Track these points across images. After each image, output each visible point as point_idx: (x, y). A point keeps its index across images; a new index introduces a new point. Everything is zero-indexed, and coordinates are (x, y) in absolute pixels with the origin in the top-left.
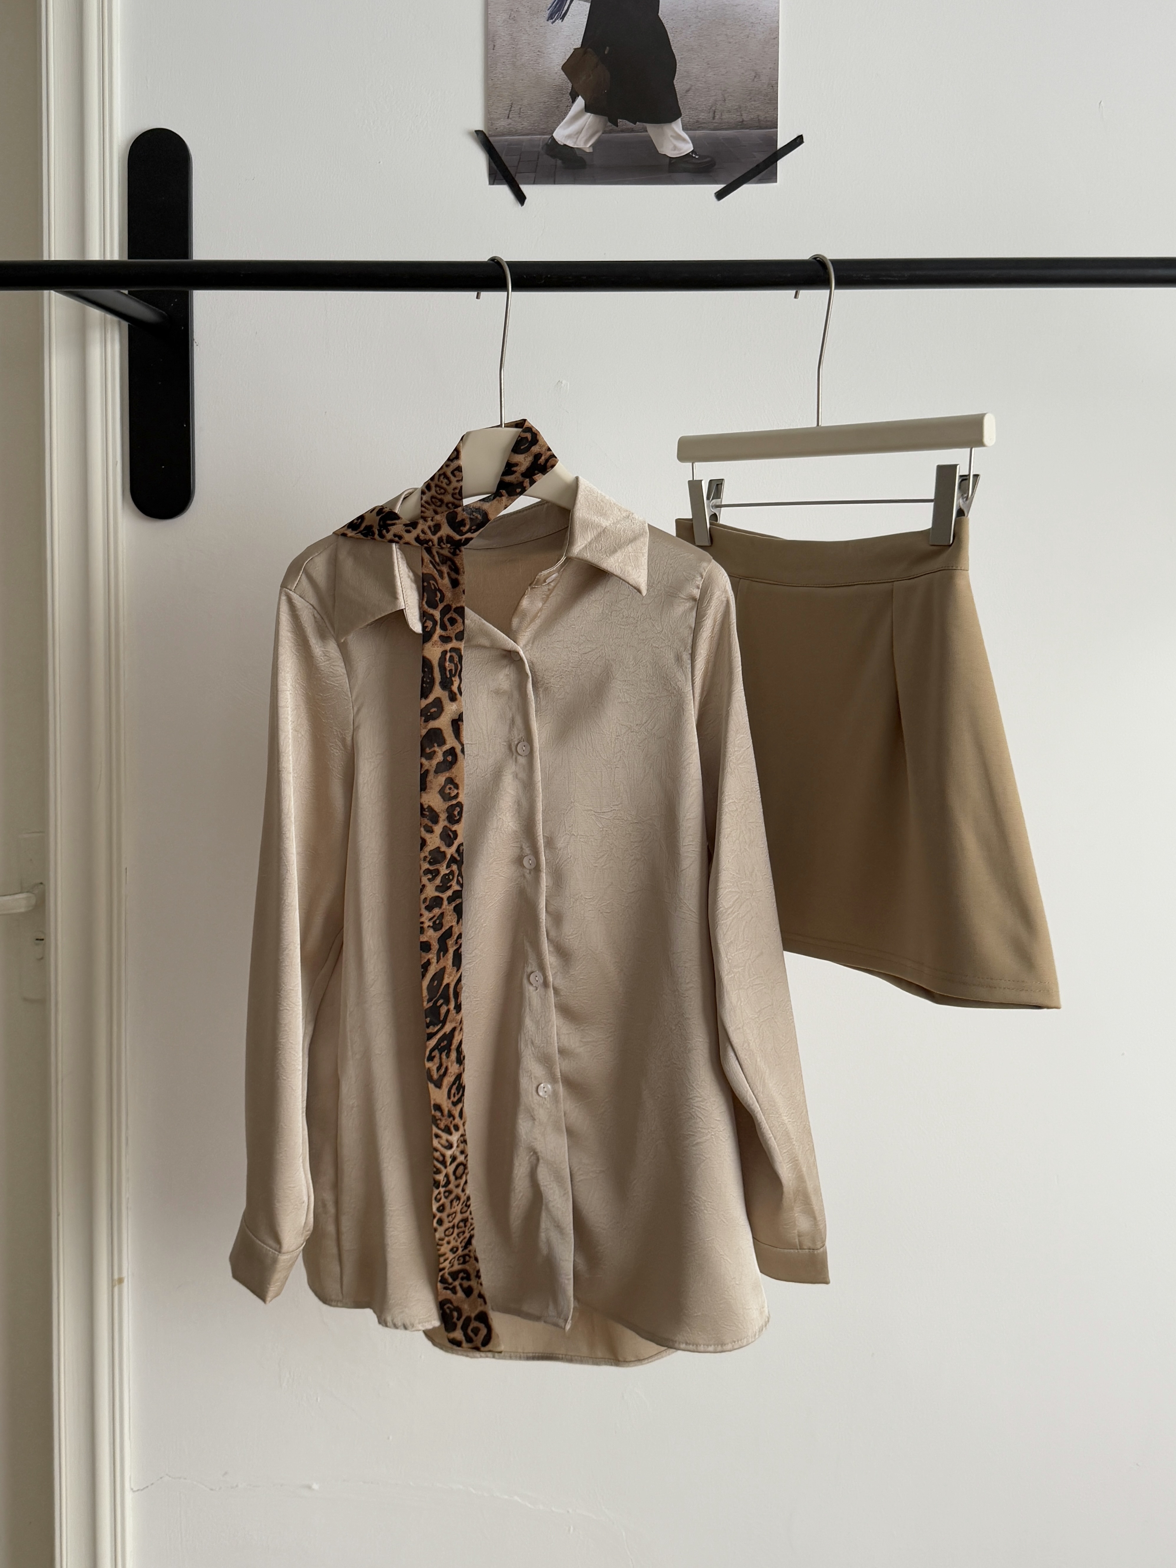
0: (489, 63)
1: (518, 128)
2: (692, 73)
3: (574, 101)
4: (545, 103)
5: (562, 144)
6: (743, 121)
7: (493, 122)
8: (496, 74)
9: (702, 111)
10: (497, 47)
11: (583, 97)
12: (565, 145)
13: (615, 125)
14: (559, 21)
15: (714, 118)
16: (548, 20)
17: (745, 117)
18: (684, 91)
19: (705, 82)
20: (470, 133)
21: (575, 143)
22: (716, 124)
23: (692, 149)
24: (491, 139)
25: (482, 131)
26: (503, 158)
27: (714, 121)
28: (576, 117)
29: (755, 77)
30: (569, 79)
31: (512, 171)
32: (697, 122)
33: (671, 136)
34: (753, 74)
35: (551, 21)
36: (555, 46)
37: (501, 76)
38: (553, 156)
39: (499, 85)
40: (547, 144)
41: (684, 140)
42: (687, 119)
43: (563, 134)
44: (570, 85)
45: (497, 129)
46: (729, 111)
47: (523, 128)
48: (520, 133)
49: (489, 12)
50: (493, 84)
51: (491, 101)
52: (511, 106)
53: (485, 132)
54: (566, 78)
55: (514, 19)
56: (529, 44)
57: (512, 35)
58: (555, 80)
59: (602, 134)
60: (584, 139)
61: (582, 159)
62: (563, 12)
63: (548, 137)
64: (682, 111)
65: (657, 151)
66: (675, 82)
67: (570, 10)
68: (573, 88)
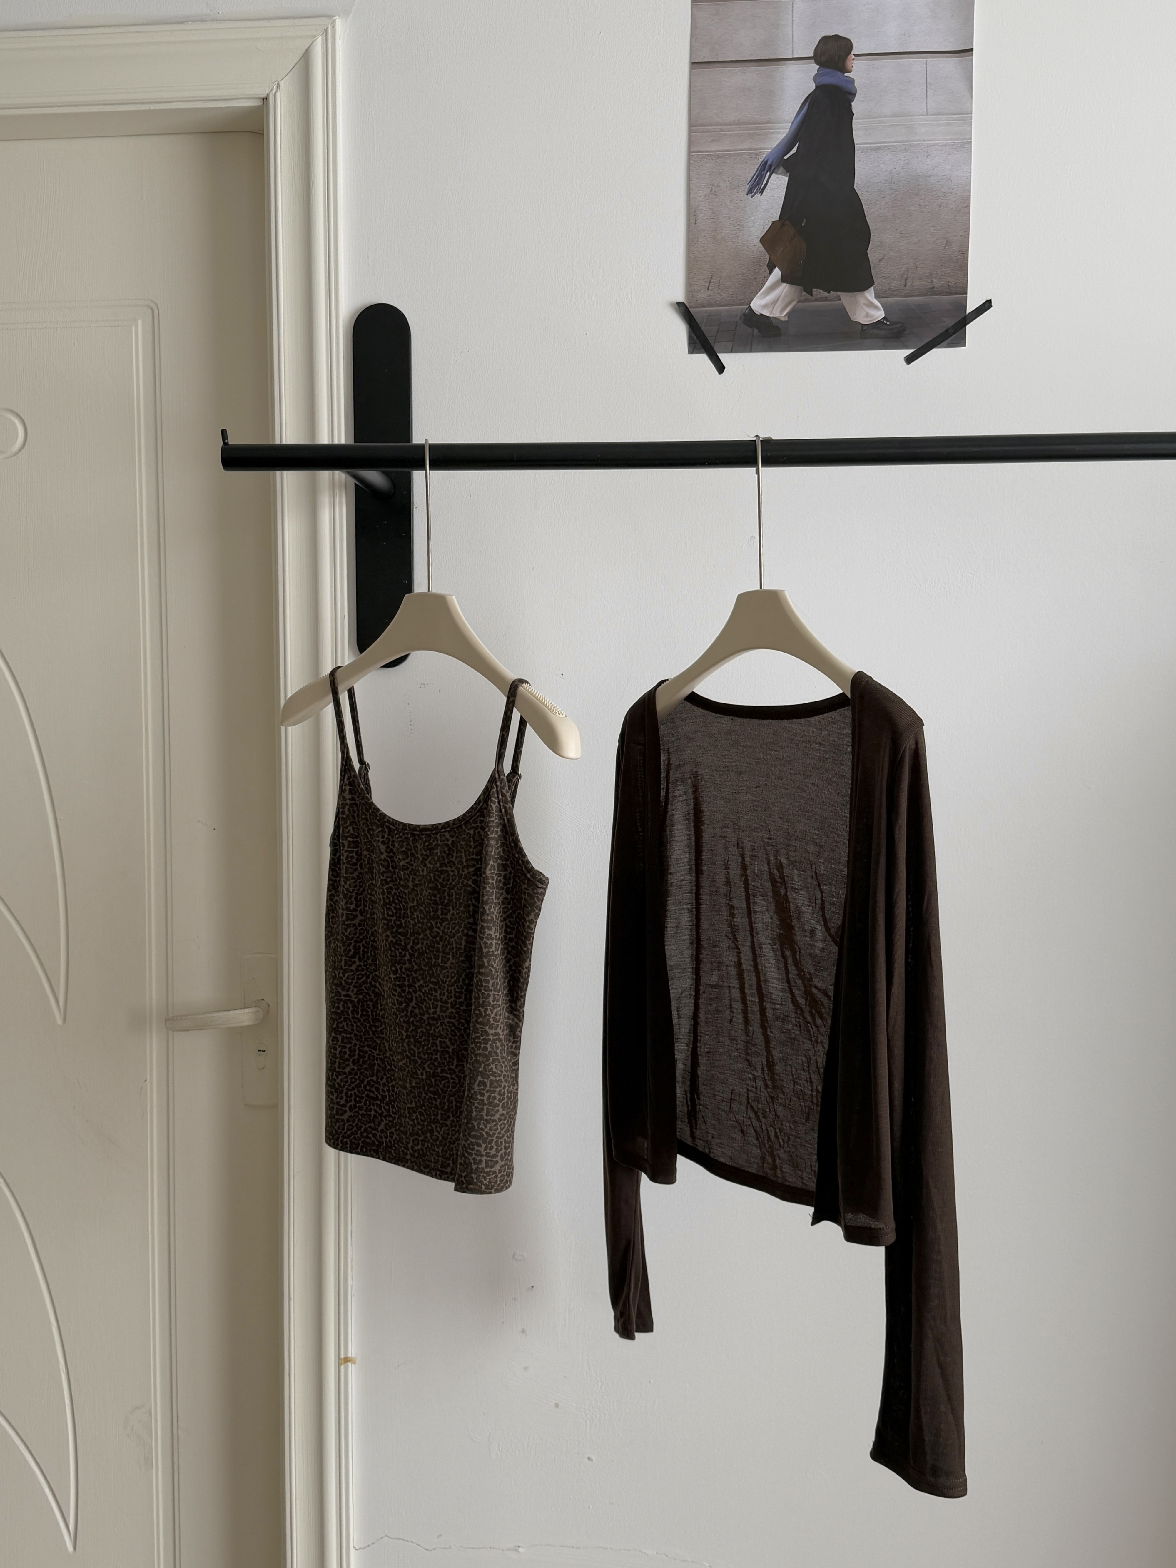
0: (691, 237)
1: (718, 299)
2: (886, 242)
3: (770, 273)
4: (742, 274)
5: (759, 314)
6: (933, 288)
7: (694, 294)
8: (697, 247)
9: (893, 280)
10: (699, 221)
11: (779, 268)
12: (761, 314)
13: (809, 294)
14: (758, 195)
15: (905, 286)
16: (747, 195)
17: (936, 283)
18: (877, 261)
19: (898, 251)
20: (672, 305)
21: (771, 312)
22: (908, 292)
23: (884, 316)
24: (690, 309)
25: (683, 303)
26: (703, 328)
27: (906, 288)
28: (773, 287)
29: (946, 245)
30: (767, 251)
31: (711, 340)
32: (890, 290)
33: (864, 304)
34: (945, 242)
35: (751, 195)
36: (754, 219)
37: (702, 249)
38: (751, 327)
39: (700, 259)
40: (744, 314)
41: (876, 307)
42: (879, 287)
43: (759, 304)
44: (768, 257)
45: (697, 300)
47: (721, 299)
48: (720, 303)
49: (691, 188)
50: (696, 258)
51: (692, 274)
52: (712, 279)
53: (686, 304)
54: (764, 250)
55: (715, 194)
56: (729, 218)
57: (712, 209)
58: (753, 252)
59: (798, 302)
60: (779, 309)
61: (777, 328)
62: (763, 186)
63: (747, 307)
64: (875, 279)
65: (850, 319)
66: (869, 252)
67: (768, 184)
68: (770, 260)
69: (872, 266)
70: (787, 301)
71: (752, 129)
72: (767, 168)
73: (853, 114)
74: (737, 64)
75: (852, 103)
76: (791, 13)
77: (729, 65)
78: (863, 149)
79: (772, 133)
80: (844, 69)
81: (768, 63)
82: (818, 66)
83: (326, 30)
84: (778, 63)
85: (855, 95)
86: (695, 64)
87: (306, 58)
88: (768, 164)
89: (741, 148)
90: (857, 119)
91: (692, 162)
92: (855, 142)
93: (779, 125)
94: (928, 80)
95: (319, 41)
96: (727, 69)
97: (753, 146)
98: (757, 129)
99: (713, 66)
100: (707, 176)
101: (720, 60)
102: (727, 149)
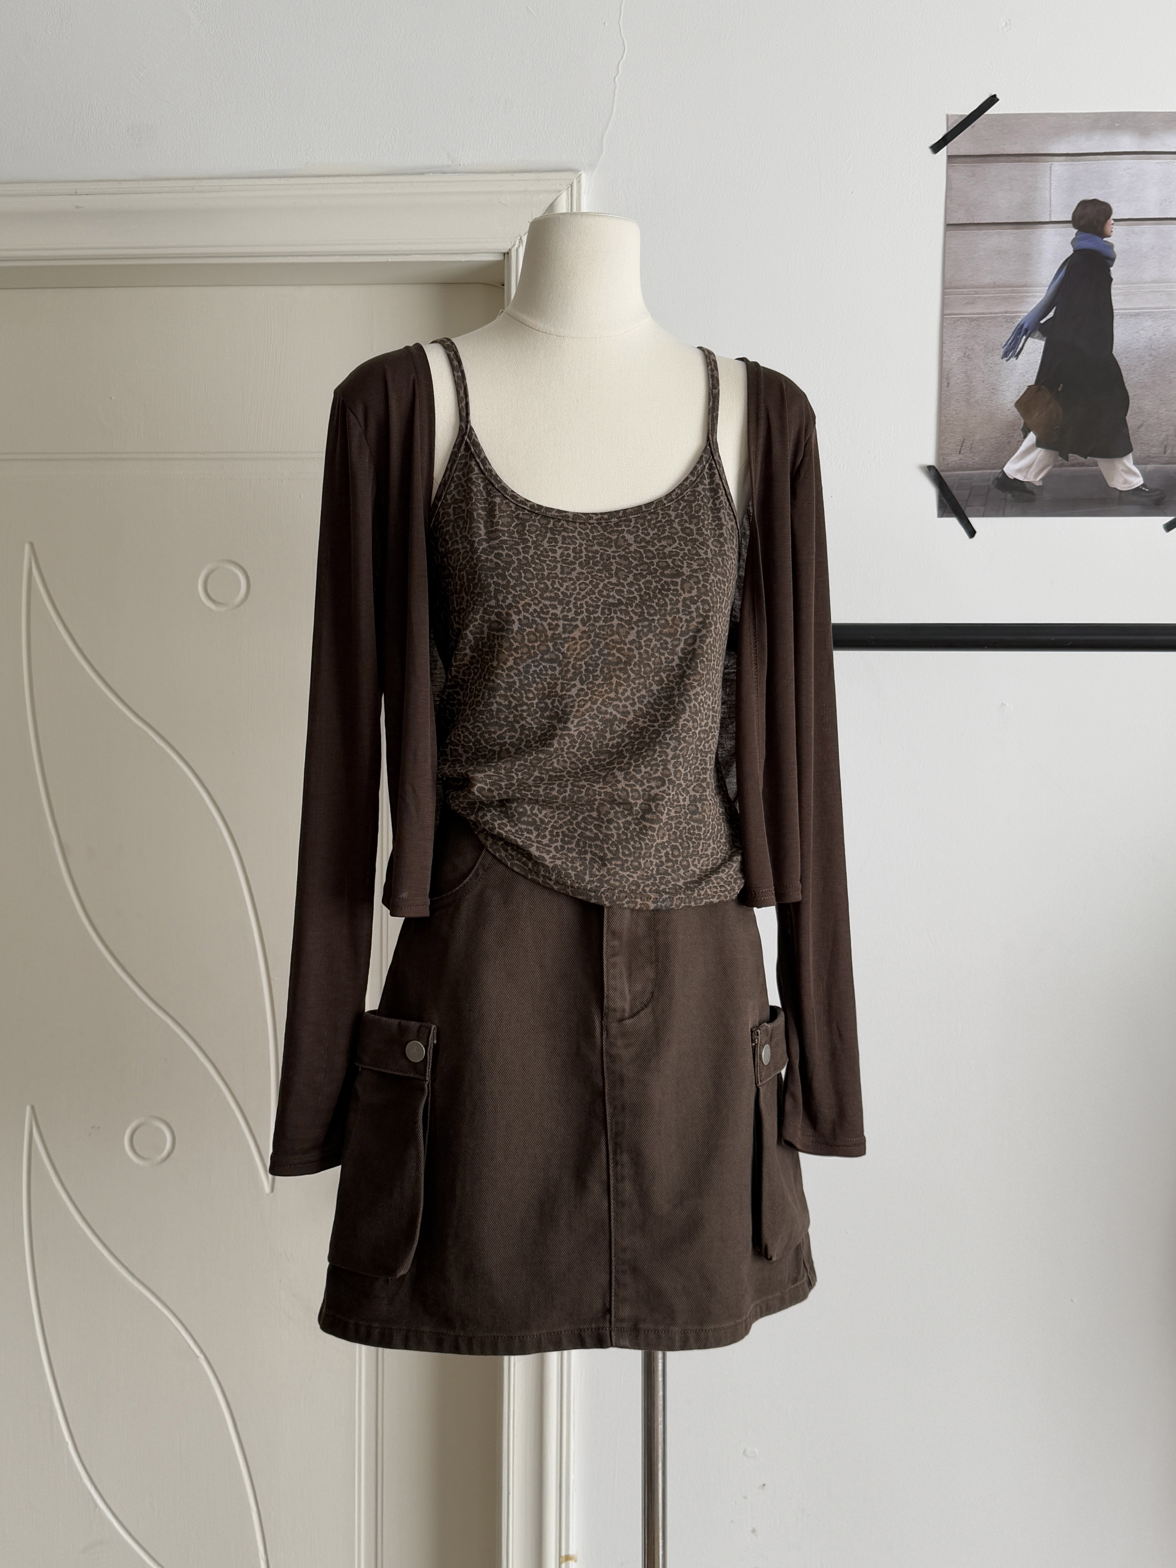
0: (943, 401)
1: (970, 463)
2: (1145, 409)
3: (1025, 437)
4: (996, 438)
5: (1012, 478)
7: (945, 457)
8: (949, 411)
9: (1153, 446)
10: (951, 384)
11: (1035, 433)
12: (1015, 479)
13: (1065, 459)
14: (1013, 359)
15: (1165, 453)
16: (1002, 358)
19: (1158, 418)
20: (922, 468)
21: (1025, 477)
22: (1167, 459)
23: (1142, 482)
24: (942, 474)
25: (933, 467)
26: (955, 492)
27: (1166, 455)
28: (1028, 452)
30: (1022, 415)
31: (962, 504)
32: (1149, 456)
33: (1122, 470)
35: (1006, 359)
36: (1009, 383)
37: (954, 412)
38: (1004, 490)
39: (951, 422)
40: (997, 479)
41: (1135, 474)
42: (1137, 454)
43: (1012, 469)
45: (948, 464)
47: (973, 463)
48: (971, 467)
49: (944, 351)
50: (947, 421)
51: (943, 438)
52: (963, 442)
53: (937, 467)
54: (1019, 414)
55: (969, 357)
56: (983, 381)
57: (965, 373)
58: (1007, 416)
59: (1053, 467)
60: (1034, 473)
61: (1032, 493)
62: (1018, 350)
63: (1000, 471)
64: (1134, 446)
65: (1107, 485)
66: (1127, 418)
67: (1025, 348)
68: (1025, 424)
69: (1130, 432)
70: (1041, 465)
71: (1007, 292)
72: (1023, 332)
73: (1112, 280)
74: (993, 227)
75: (1111, 269)
76: (1048, 175)
77: (985, 227)
79: (1028, 297)
80: (1103, 234)
81: (1025, 226)
82: (1076, 231)
83: (572, 185)
84: (1035, 226)
85: (1113, 260)
86: (949, 226)
88: (1024, 327)
89: (997, 310)
90: (1116, 284)
91: (945, 324)
92: (1114, 308)
93: (1035, 288)
95: (564, 195)
96: (982, 232)
97: (1009, 310)
98: (1013, 292)
99: (970, 227)
100: (960, 339)
101: (976, 222)
102: (981, 312)
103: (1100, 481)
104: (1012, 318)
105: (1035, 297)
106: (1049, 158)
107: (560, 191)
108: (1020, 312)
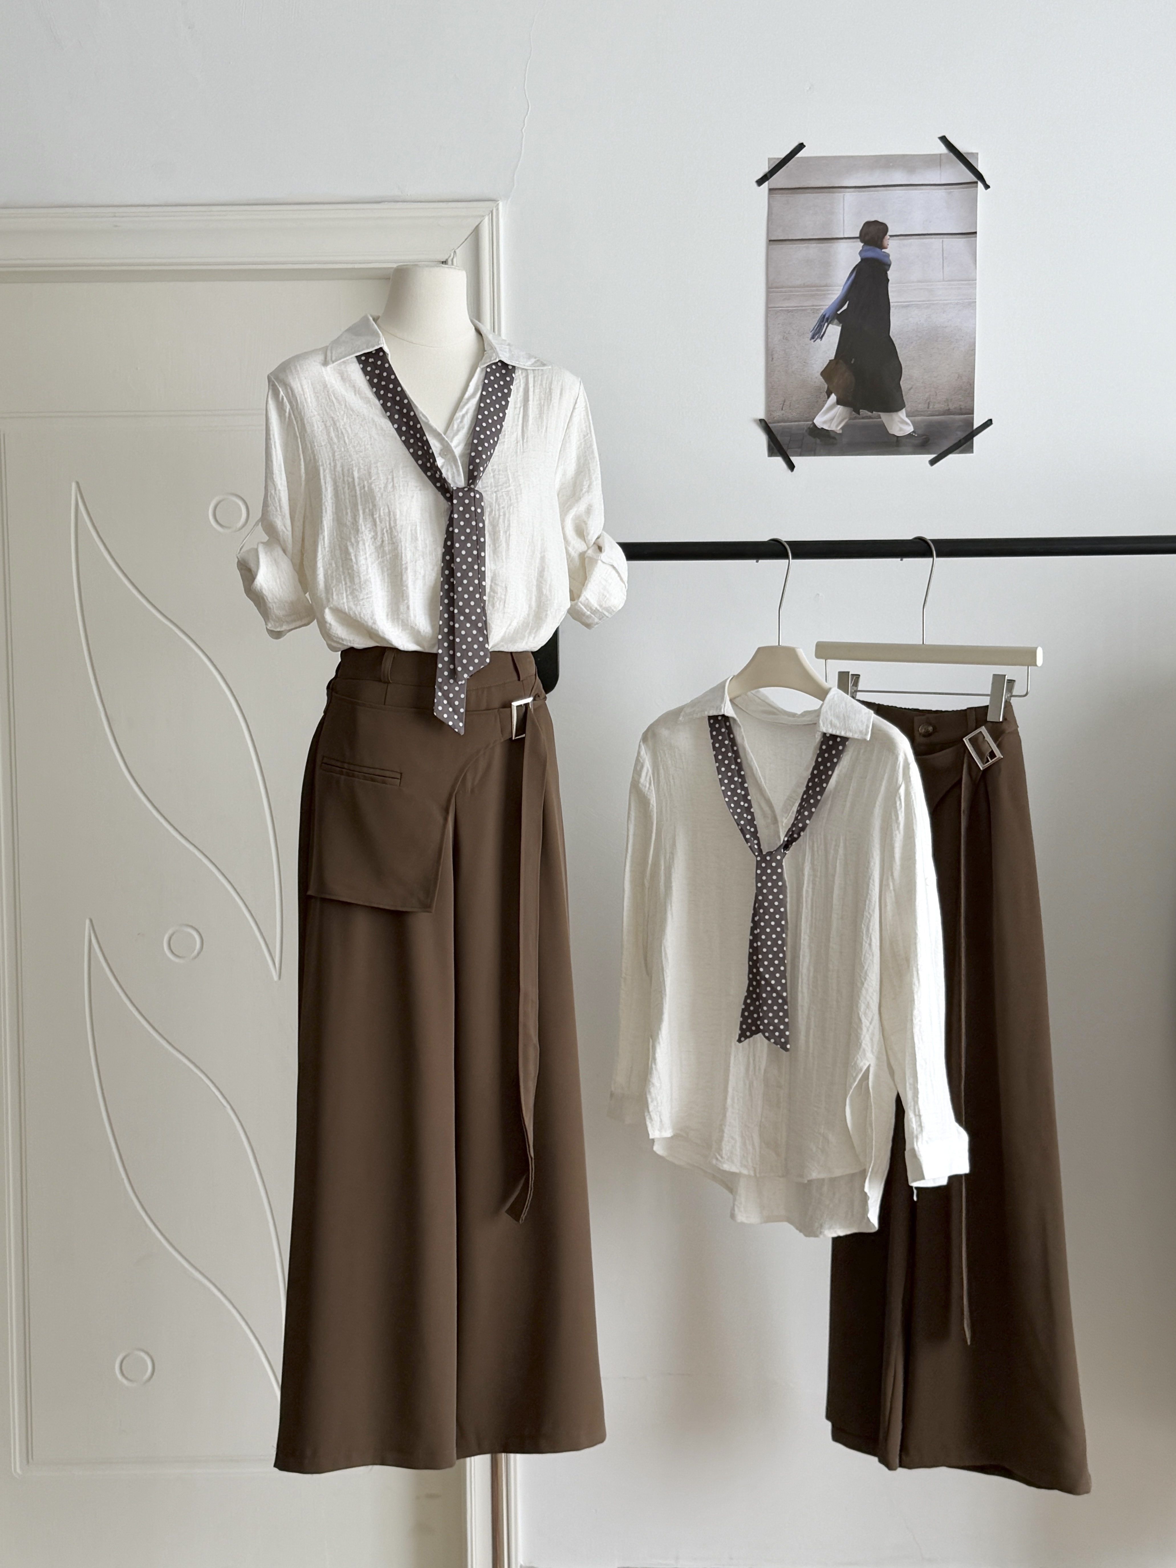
0: (769, 371)
1: (789, 417)
2: (914, 376)
3: (829, 397)
4: (808, 399)
5: (820, 428)
6: (949, 409)
7: (772, 413)
8: (773, 378)
9: (919, 403)
10: (775, 359)
11: (835, 394)
12: (822, 428)
13: (857, 414)
14: (819, 340)
15: (928, 408)
16: (811, 340)
17: (952, 407)
19: (922, 383)
20: (755, 420)
21: (829, 427)
22: (929, 412)
23: (912, 430)
24: (770, 425)
25: (764, 420)
26: (779, 438)
28: (831, 408)
29: (958, 378)
30: (826, 381)
31: (785, 447)
32: (917, 411)
33: (899, 421)
34: (957, 375)
35: (813, 340)
36: (816, 358)
37: (777, 380)
38: (815, 437)
39: (776, 387)
40: (809, 428)
41: (907, 424)
42: (909, 409)
43: (820, 421)
44: (826, 386)
45: (774, 418)
46: (939, 403)
47: (792, 417)
48: (791, 420)
49: (768, 334)
50: (772, 386)
51: (770, 399)
52: (784, 401)
53: (766, 420)
54: (823, 380)
55: (787, 339)
56: (797, 357)
57: (785, 351)
58: (815, 382)
59: (849, 420)
60: (835, 424)
61: (834, 438)
62: (822, 333)
63: (811, 423)
64: (906, 403)
65: (888, 432)
66: (901, 383)
67: (826, 332)
68: (828, 388)
69: (903, 393)
70: (840, 418)
71: (813, 291)
72: (825, 320)
73: (888, 280)
74: (802, 242)
75: (888, 272)
76: (842, 204)
77: (796, 242)
78: (897, 306)
79: (829, 294)
80: (882, 246)
81: (826, 241)
82: (862, 244)
83: (492, 212)
84: (832, 241)
85: (889, 265)
86: (771, 242)
87: (476, 232)
88: (827, 316)
89: (806, 304)
90: (892, 284)
91: (769, 315)
92: (891, 301)
94: (944, 255)
95: (486, 220)
96: (795, 245)
97: (815, 304)
98: (817, 290)
99: (785, 243)
100: (780, 325)
101: (790, 238)
102: (795, 305)
103: (882, 428)
104: (818, 310)
105: (834, 294)
106: (843, 190)
107: (483, 216)
108: (823, 306)
